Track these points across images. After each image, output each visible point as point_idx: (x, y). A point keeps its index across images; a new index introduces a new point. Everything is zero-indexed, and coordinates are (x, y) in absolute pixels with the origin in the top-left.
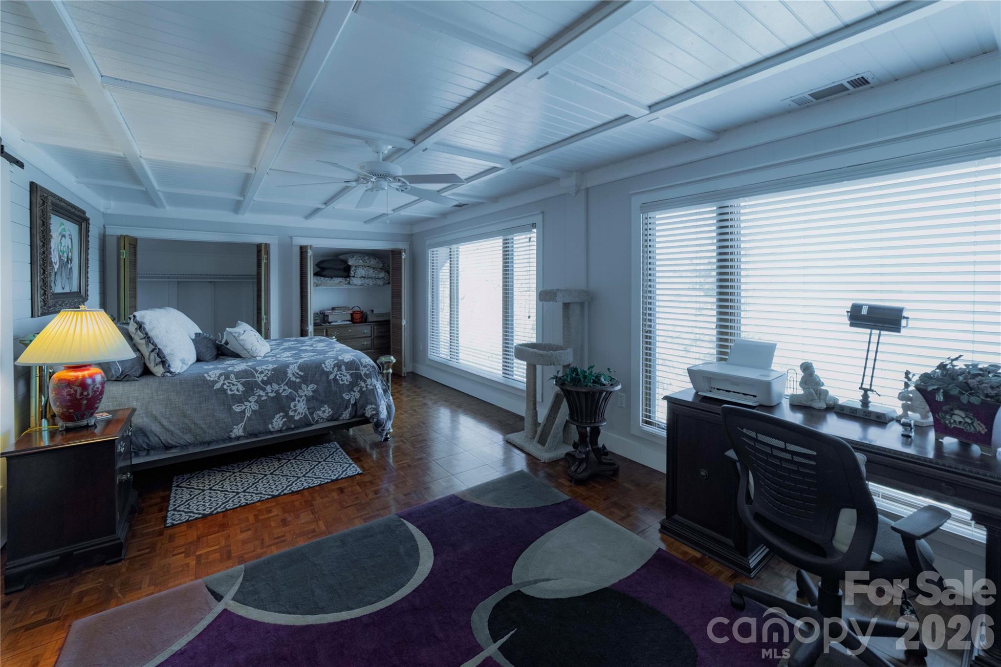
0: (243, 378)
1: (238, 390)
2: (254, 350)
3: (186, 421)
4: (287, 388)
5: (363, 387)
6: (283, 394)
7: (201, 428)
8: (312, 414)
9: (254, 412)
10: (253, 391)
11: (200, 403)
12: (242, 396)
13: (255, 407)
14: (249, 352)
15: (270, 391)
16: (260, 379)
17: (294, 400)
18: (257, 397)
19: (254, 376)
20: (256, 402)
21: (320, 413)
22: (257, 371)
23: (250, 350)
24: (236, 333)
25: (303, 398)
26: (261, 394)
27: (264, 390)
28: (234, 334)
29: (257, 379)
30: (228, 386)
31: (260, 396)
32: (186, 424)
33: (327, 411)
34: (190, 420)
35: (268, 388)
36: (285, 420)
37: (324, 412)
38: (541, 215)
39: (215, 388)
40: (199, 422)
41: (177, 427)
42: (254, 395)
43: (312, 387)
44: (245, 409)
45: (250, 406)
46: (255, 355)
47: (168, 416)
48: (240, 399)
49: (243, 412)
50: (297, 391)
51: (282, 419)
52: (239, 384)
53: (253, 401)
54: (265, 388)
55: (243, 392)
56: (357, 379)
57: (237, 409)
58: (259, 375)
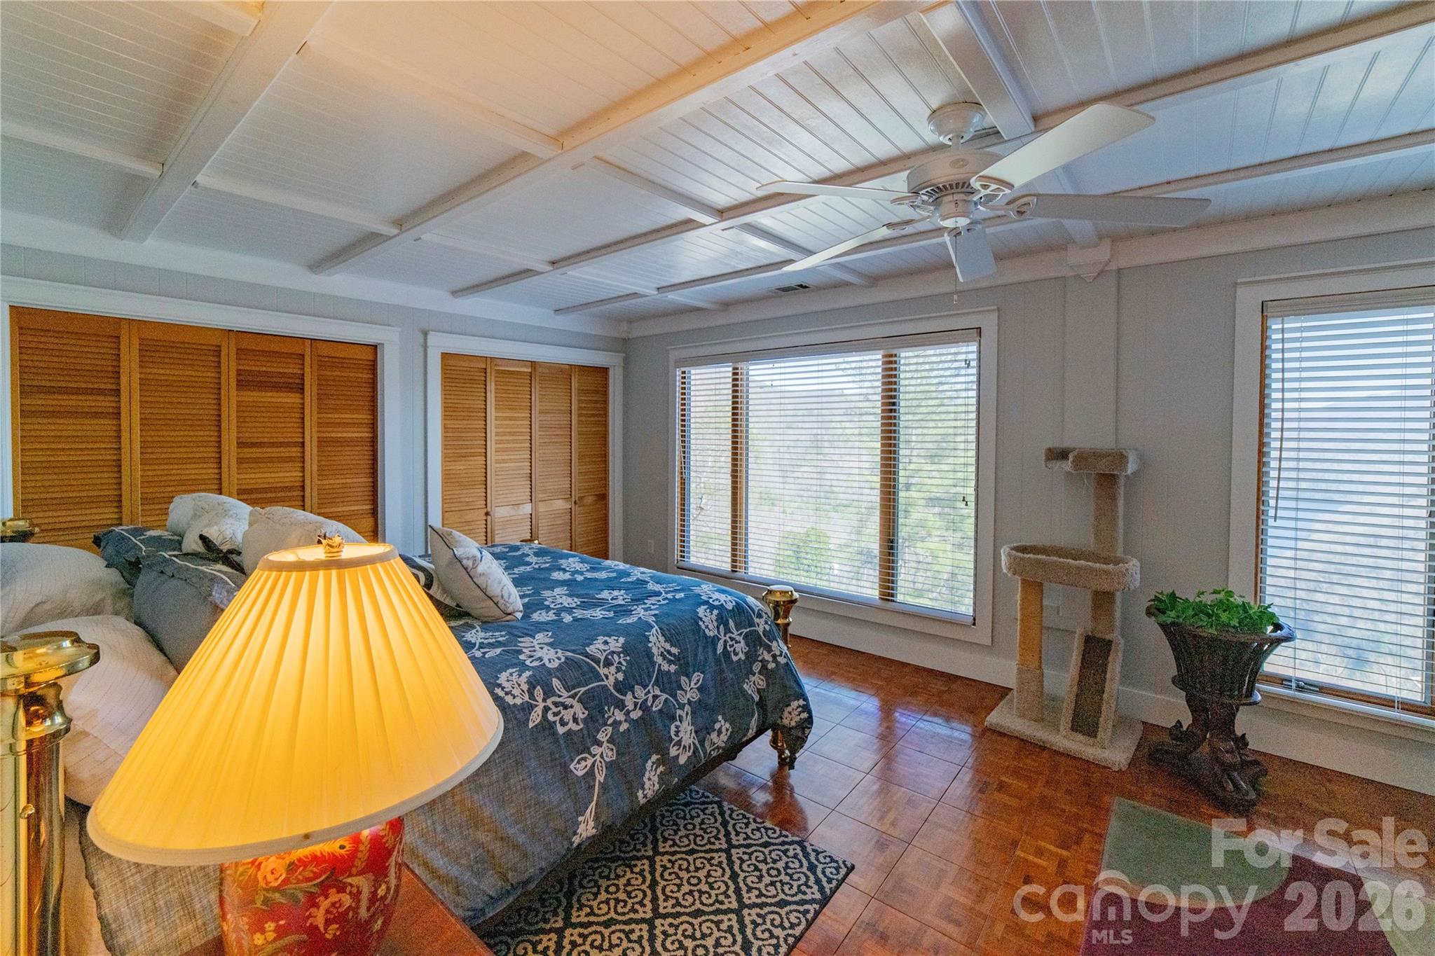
0: (579, 685)
1: (575, 720)
2: (506, 596)
3: (482, 836)
4: (659, 693)
5: (768, 661)
6: (654, 709)
7: (516, 847)
8: (702, 742)
9: (610, 766)
10: (602, 712)
11: (506, 777)
12: (585, 732)
13: (610, 755)
14: (496, 604)
15: (631, 707)
16: (612, 680)
17: (673, 718)
18: (611, 728)
19: (598, 677)
20: (611, 741)
21: (714, 736)
22: (597, 661)
23: (499, 599)
24: (468, 558)
25: (687, 708)
26: (618, 719)
27: (621, 705)
28: (465, 562)
29: (606, 683)
30: (555, 714)
31: (616, 724)
32: (482, 845)
33: (724, 730)
34: (489, 831)
35: (629, 700)
36: (661, 769)
37: (720, 732)
38: (996, 314)
39: (531, 725)
40: (512, 831)
41: (464, 861)
42: (605, 724)
43: (697, 677)
44: (593, 765)
45: (602, 756)
46: (509, 611)
47: (440, 837)
48: (581, 743)
49: (590, 774)
50: (675, 696)
51: (656, 770)
52: (575, 702)
53: (605, 740)
54: (622, 701)
55: (585, 721)
56: (755, 646)
57: (579, 769)
58: (606, 671)
